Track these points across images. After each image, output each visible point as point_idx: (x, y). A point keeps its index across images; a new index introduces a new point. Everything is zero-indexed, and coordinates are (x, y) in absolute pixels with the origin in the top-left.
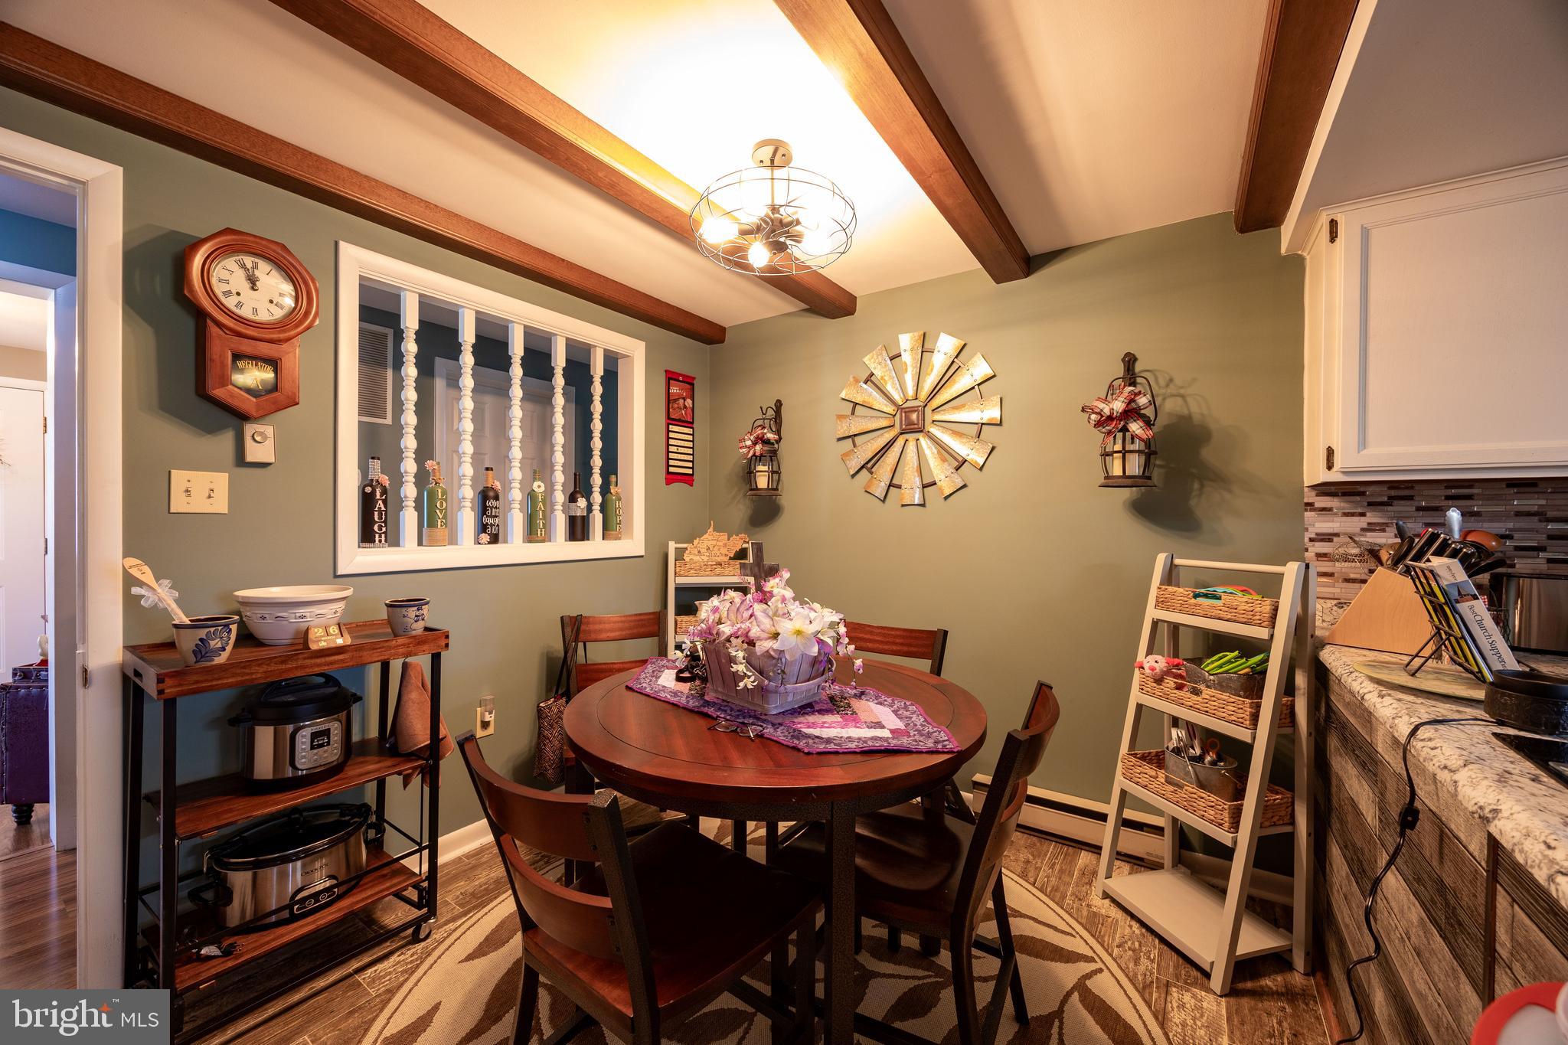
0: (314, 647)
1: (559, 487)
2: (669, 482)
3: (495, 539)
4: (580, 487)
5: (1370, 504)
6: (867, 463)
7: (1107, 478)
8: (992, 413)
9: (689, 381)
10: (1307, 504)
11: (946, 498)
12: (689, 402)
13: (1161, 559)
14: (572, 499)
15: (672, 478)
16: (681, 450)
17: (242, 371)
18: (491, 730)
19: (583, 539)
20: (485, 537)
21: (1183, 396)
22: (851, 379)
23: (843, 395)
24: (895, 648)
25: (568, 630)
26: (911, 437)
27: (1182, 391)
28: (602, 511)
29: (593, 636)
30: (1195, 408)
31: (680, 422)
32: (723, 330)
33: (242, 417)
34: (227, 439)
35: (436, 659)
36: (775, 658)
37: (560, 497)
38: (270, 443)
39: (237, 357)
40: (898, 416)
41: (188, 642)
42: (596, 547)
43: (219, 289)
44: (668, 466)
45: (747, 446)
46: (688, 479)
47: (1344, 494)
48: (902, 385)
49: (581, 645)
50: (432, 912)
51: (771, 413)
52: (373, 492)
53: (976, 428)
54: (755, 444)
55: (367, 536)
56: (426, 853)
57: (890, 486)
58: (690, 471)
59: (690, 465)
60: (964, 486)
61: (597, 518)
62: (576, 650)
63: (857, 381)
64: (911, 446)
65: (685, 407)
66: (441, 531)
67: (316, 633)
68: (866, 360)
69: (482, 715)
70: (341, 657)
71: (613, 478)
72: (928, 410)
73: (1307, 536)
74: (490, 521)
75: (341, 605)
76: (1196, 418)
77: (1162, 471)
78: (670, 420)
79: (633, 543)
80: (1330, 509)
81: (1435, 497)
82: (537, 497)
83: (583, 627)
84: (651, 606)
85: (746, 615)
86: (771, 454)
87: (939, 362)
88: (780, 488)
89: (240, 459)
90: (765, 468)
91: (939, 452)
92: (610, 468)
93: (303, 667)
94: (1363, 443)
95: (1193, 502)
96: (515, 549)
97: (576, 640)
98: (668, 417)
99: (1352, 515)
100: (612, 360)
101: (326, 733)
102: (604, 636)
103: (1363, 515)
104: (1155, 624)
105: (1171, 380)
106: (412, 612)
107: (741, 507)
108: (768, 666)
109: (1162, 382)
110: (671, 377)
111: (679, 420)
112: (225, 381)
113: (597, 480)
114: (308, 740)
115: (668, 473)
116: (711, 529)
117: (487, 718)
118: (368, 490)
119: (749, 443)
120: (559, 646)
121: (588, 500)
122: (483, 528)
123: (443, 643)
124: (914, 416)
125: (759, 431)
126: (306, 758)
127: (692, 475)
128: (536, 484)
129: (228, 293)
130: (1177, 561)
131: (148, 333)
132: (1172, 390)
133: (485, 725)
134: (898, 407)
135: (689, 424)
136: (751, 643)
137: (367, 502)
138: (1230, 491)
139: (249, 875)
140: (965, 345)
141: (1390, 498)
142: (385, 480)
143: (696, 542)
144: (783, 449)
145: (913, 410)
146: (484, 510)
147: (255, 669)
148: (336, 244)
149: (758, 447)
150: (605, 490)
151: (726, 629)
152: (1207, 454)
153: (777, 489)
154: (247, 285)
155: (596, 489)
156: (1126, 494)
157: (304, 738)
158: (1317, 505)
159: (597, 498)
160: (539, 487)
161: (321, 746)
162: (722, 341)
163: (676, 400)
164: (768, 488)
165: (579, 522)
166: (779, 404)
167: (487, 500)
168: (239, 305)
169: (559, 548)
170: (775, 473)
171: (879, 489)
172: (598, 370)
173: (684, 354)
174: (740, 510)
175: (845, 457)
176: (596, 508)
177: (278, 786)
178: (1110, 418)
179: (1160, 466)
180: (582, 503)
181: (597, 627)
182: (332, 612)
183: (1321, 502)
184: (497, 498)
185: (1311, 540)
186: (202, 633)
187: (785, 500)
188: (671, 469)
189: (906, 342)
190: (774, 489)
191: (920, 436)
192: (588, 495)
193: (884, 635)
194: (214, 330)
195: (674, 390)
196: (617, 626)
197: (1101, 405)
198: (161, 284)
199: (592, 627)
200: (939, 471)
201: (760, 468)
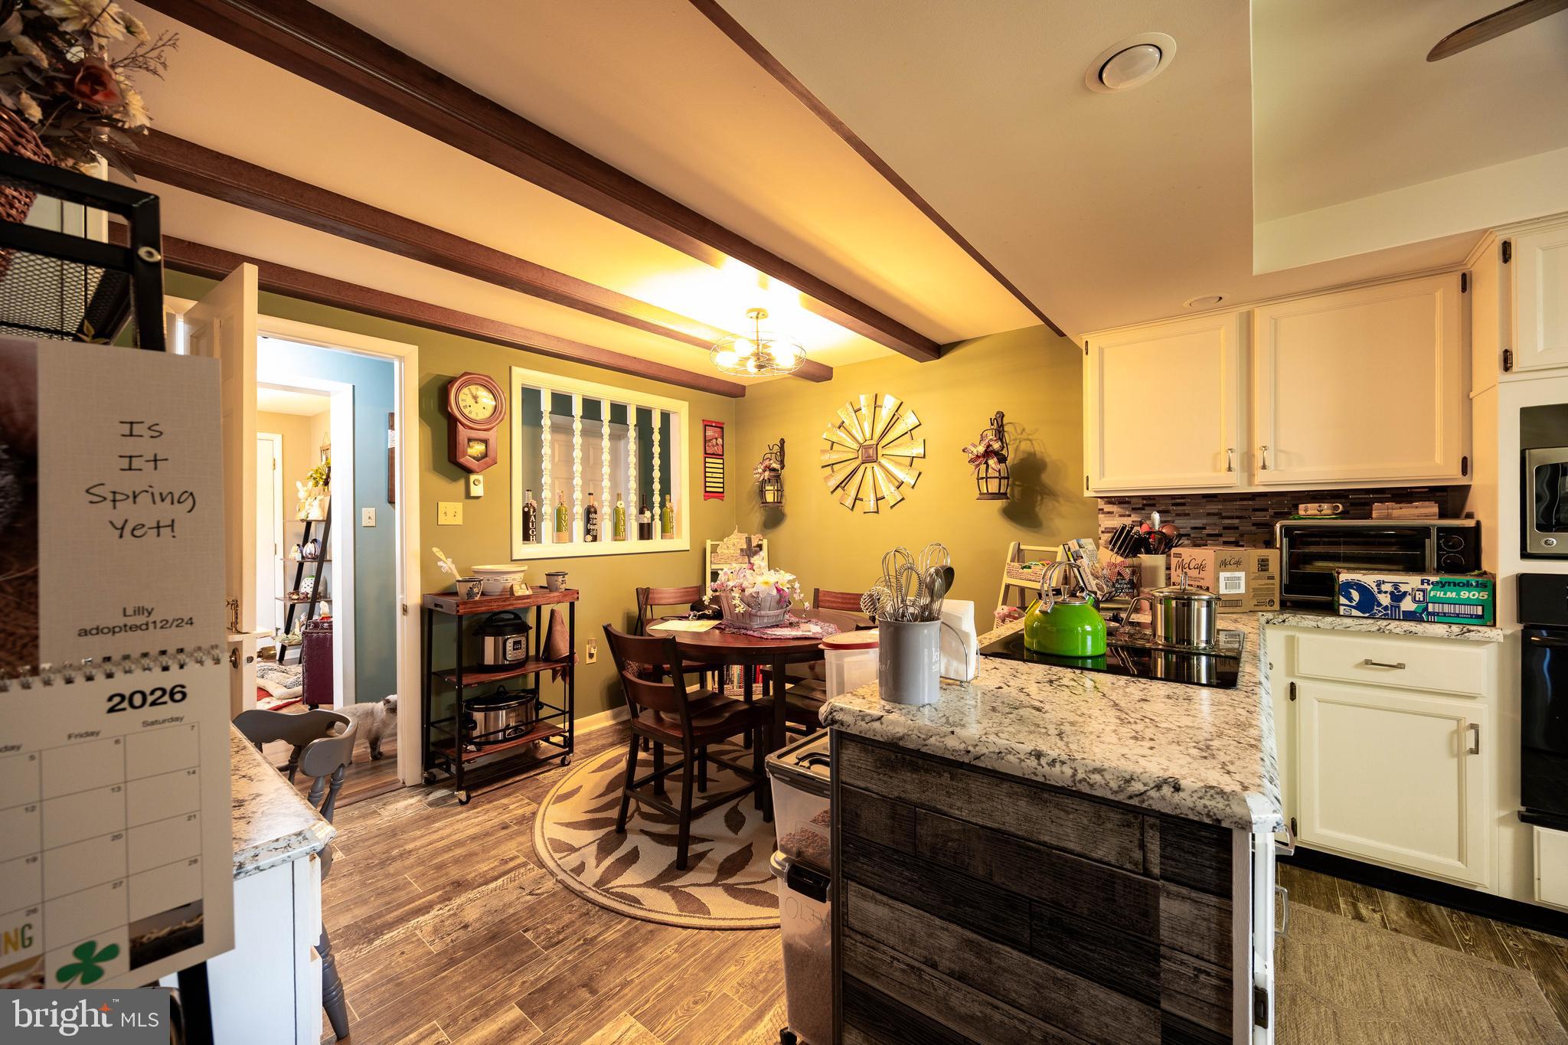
0: (516, 594)
1: (633, 504)
2: (706, 498)
3: (595, 539)
4: (645, 504)
5: (1133, 509)
6: (841, 483)
7: (981, 494)
8: (919, 450)
9: (720, 427)
10: (1100, 510)
11: (892, 507)
12: (720, 441)
13: (1012, 545)
14: (642, 512)
15: (708, 495)
16: (714, 475)
17: (472, 447)
18: (594, 660)
19: (648, 539)
20: (589, 538)
21: (1030, 440)
22: (830, 425)
23: (824, 436)
24: (850, 606)
25: (641, 597)
26: (869, 465)
27: (1030, 437)
28: (661, 520)
29: (657, 602)
30: (1038, 448)
31: (714, 455)
32: (744, 388)
33: (468, 471)
34: (462, 483)
35: (572, 605)
36: (755, 597)
37: (633, 510)
38: (481, 486)
39: (470, 440)
40: (860, 452)
41: (462, 589)
42: (657, 543)
43: (462, 404)
44: (706, 487)
45: (759, 474)
46: (720, 495)
47: (1120, 503)
48: (863, 430)
49: (649, 607)
50: (571, 751)
51: (776, 449)
52: (529, 510)
53: (909, 459)
54: (764, 471)
55: (526, 537)
56: (567, 715)
57: (856, 499)
58: (721, 490)
59: (721, 485)
60: (903, 499)
61: (657, 525)
62: (646, 609)
63: (833, 426)
64: (869, 472)
65: (717, 444)
66: (565, 534)
67: (516, 588)
68: (839, 412)
69: (590, 649)
70: (528, 601)
71: (667, 497)
72: (879, 447)
73: (1102, 529)
74: (592, 527)
75: (522, 574)
76: (1038, 454)
77: (1020, 488)
78: (707, 455)
79: (681, 541)
80: (1112, 513)
81: (1166, 504)
82: (619, 511)
83: (650, 596)
84: (695, 582)
85: (742, 575)
86: (776, 477)
87: (885, 415)
88: (783, 501)
89: (468, 495)
90: (772, 488)
91: (887, 476)
92: (666, 490)
93: (512, 605)
94: (1102, 474)
95: (1037, 509)
96: (606, 545)
97: (646, 604)
98: (706, 453)
99: (1124, 516)
100: (665, 417)
101: (519, 642)
102: (663, 602)
103: (1129, 516)
104: (1008, 587)
105: (1024, 430)
106: (560, 578)
107: (758, 514)
108: (753, 602)
109: (1019, 431)
110: (707, 425)
111: (713, 454)
112: (465, 454)
113: (657, 498)
114: (512, 645)
115: (706, 492)
116: (736, 531)
117: (593, 651)
118: (526, 509)
119: (760, 471)
120: (635, 609)
121: (652, 512)
122: (588, 532)
123: (576, 596)
124: (871, 451)
125: (767, 463)
126: (511, 655)
127: (723, 492)
128: (619, 503)
129: (465, 407)
130: (1022, 547)
131: (428, 430)
132: (1024, 436)
133: (591, 656)
134: (861, 445)
135: (721, 456)
136: (743, 590)
137: (526, 516)
138: (1058, 502)
139: (483, 714)
140: (902, 403)
141: (1144, 505)
142: (535, 504)
143: (725, 540)
144: (784, 473)
145: (870, 446)
146: (588, 520)
147: (493, 604)
148: (510, 368)
149: (767, 474)
150: (662, 505)
151: (731, 584)
152: (1046, 478)
153: (781, 502)
154: (473, 401)
155: (657, 505)
156: (999, 504)
157: (510, 644)
158: (1105, 510)
159: (657, 510)
160: (621, 504)
161: (518, 649)
162: (744, 396)
163: (710, 440)
164: (774, 502)
165: (646, 526)
166: (782, 442)
167: (590, 513)
168: (470, 412)
169: (633, 543)
170: (780, 491)
171: (849, 502)
172: (656, 423)
173: (715, 407)
174: (757, 517)
175: (827, 478)
176: (657, 517)
177: (496, 668)
178: (978, 457)
179: (1018, 486)
180: (648, 514)
181: (659, 596)
182: (519, 577)
183: (1108, 508)
184: (596, 512)
185: (1103, 532)
186: (471, 584)
187: (788, 509)
188: (708, 489)
189: (864, 401)
190: (779, 502)
191: (874, 464)
192: (651, 509)
193: (843, 598)
194: (460, 427)
195: (709, 433)
196: (674, 595)
197: (973, 449)
198: (433, 404)
199: (656, 596)
200: (887, 489)
201: (768, 488)
